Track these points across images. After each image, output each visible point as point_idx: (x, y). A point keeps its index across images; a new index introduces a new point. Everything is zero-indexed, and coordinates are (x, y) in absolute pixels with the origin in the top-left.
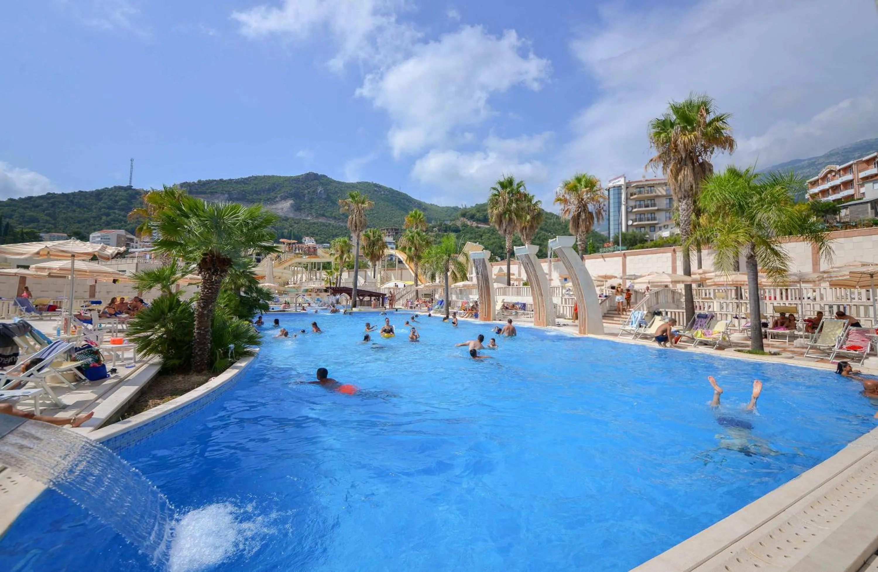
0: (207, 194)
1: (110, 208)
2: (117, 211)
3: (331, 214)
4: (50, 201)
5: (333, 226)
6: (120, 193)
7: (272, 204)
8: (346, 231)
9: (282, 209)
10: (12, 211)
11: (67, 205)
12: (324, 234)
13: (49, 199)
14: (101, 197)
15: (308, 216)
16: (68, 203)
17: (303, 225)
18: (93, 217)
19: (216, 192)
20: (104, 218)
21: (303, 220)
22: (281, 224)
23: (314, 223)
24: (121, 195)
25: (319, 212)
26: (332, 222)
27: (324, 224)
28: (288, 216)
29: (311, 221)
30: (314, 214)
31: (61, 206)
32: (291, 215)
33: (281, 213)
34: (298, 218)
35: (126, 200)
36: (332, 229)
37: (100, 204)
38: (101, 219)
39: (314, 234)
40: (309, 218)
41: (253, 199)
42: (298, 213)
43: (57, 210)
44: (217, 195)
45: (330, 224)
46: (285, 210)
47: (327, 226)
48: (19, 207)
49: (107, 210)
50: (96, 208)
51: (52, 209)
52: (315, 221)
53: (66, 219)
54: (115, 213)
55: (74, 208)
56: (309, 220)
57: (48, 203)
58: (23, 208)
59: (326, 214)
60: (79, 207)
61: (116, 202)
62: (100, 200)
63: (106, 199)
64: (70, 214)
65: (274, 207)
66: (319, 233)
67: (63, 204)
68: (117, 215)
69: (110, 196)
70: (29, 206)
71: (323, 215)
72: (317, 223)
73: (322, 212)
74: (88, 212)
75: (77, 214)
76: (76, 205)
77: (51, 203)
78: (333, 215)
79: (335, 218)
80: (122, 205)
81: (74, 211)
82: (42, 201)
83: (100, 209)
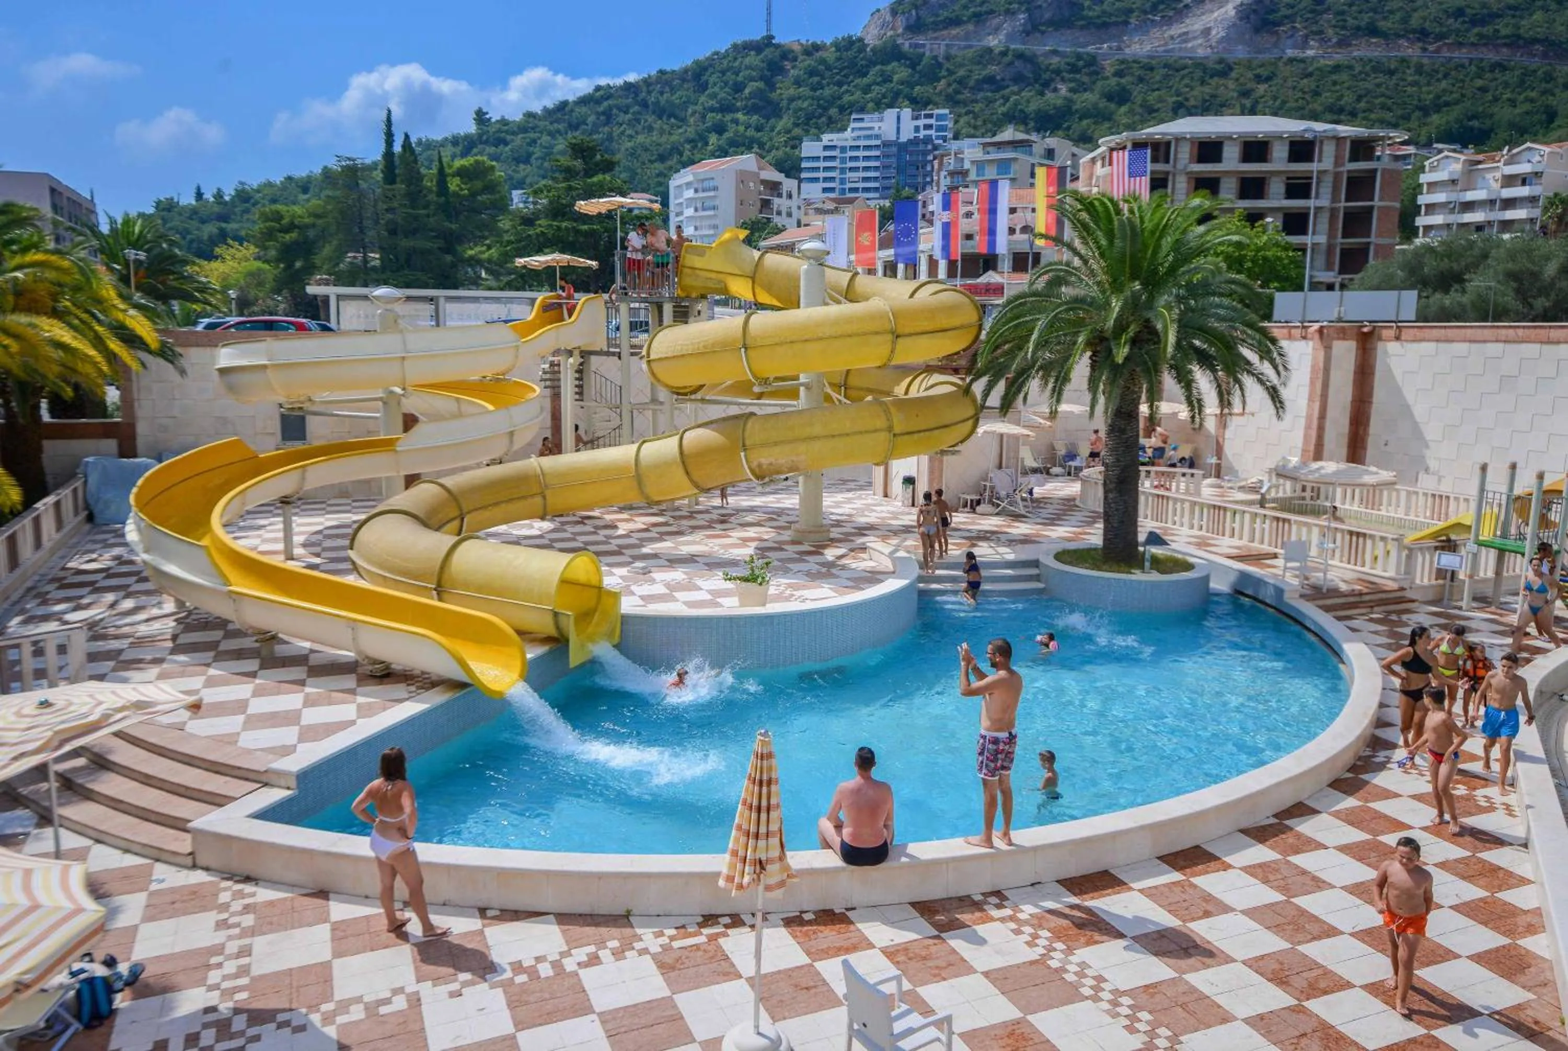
0: (965, 22)
1: (726, 108)
2: (740, 116)
3: (1405, 20)
4: (601, 109)
5: (1419, 69)
6: (747, 61)
7: (1168, 21)
8: (1479, 83)
9: (1207, 32)
10: (529, 144)
11: (634, 113)
12: (1384, 107)
13: (598, 102)
14: (704, 78)
15: (1304, 45)
16: (636, 108)
17: (1290, 83)
18: (690, 141)
19: (991, 12)
20: (713, 139)
21: (1291, 60)
22: (1207, 89)
23: (1337, 68)
24: (747, 68)
25: (1351, 22)
26: (1411, 51)
27: (1378, 67)
28: (1230, 58)
29: (1322, 62)
30: (1330, 32)
31: (623, 117)
32: (1241, 52)
33: (1200, 49)
34: (1266, 57)
35: (761, 78)
36: (1414, 84)
37: (703, 99)
38: (707, 144)
39: (1341, 110)
40: (1310, 53)
41: (1104, 12)
42: (1265, 39)
43: (617, 131)
44: (996, 21)
45: (1403, 60)
46: (1218, 33)
47: (1391, 73)
48: (541, 132)
49: (719, 116)
50: (694, 113)
51: (606, 129)
52: (1339, 57)
53: (633, 154)
54: (736, 122)
55: (651, 119)
56: (1313, 58)
57: (598, 114)
58: (550, 134)
59: (1382, 25)
60: (660, 118)
61: (738, 88)
62: (703, 87)
63: (715, 84)
64: (641, 139)
65: (1176, 30)
66: (1362, 105)
67: (626, 113)
68: (741, 128)
69: (723, 73)
70: (561, 127)
71: (1373, 31)
72: (1350, 67)
73: (1366, 18)
74: (680, 127)
75: (655, 136)
76: (654, 112)
77: (603, 113)
78: (1415, 22)
79: (1422, 35)
80: (752, 95)
81: (650, 129)
82: (584, 109)
83: (704, 117)
